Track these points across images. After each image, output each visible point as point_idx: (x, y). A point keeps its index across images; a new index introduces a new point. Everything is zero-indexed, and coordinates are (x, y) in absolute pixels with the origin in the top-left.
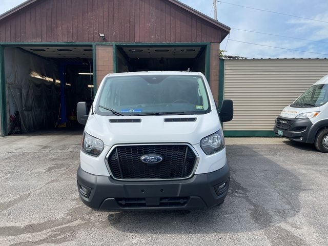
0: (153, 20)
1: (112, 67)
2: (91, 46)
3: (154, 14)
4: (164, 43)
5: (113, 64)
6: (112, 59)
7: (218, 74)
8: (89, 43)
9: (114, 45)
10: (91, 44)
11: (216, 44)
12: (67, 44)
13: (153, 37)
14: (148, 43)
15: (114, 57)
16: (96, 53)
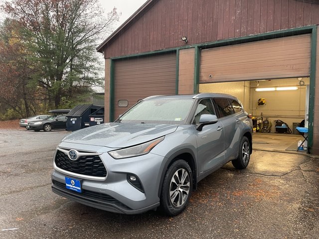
0: (238, 12)
1: (193, 70)
2: (175, 51)
3: (240, 5)
4: (251, 35)
5: (194, 67)
6: (194, 62)
8: (174, 49)
9: (196, 47)
10: (176, 49)
12: (156, 52)
13: (238, 31)
14: (232, 39)
15: (195, 59)
16: (180, 58)
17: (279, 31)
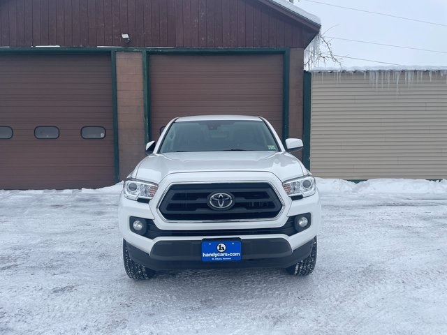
0: (203, 14)
1: (142, 84)
3: (205, 5)
4: (220, 48)
5: (142, 80)
6: (140, 72)
7: (302, 96)
9: (144, 51)
11: (298, 49)
13: (203, 39)
14: (196, 49)
15: (144, 69)
16: (117, 65)
17: (251, 48)
